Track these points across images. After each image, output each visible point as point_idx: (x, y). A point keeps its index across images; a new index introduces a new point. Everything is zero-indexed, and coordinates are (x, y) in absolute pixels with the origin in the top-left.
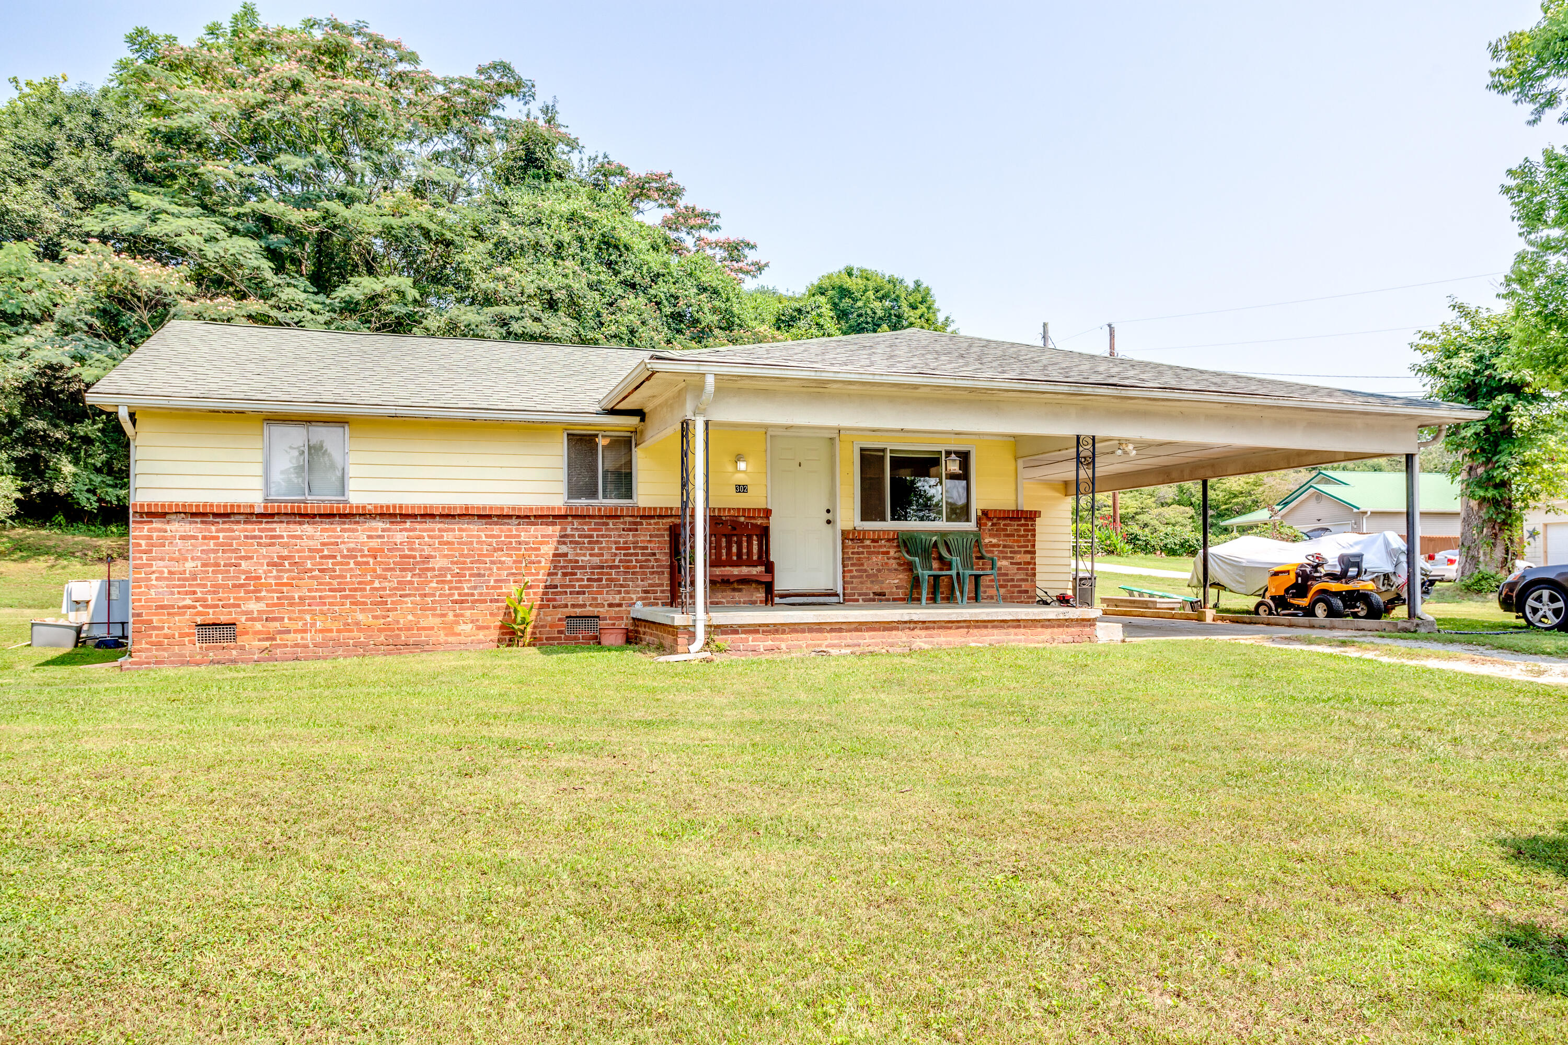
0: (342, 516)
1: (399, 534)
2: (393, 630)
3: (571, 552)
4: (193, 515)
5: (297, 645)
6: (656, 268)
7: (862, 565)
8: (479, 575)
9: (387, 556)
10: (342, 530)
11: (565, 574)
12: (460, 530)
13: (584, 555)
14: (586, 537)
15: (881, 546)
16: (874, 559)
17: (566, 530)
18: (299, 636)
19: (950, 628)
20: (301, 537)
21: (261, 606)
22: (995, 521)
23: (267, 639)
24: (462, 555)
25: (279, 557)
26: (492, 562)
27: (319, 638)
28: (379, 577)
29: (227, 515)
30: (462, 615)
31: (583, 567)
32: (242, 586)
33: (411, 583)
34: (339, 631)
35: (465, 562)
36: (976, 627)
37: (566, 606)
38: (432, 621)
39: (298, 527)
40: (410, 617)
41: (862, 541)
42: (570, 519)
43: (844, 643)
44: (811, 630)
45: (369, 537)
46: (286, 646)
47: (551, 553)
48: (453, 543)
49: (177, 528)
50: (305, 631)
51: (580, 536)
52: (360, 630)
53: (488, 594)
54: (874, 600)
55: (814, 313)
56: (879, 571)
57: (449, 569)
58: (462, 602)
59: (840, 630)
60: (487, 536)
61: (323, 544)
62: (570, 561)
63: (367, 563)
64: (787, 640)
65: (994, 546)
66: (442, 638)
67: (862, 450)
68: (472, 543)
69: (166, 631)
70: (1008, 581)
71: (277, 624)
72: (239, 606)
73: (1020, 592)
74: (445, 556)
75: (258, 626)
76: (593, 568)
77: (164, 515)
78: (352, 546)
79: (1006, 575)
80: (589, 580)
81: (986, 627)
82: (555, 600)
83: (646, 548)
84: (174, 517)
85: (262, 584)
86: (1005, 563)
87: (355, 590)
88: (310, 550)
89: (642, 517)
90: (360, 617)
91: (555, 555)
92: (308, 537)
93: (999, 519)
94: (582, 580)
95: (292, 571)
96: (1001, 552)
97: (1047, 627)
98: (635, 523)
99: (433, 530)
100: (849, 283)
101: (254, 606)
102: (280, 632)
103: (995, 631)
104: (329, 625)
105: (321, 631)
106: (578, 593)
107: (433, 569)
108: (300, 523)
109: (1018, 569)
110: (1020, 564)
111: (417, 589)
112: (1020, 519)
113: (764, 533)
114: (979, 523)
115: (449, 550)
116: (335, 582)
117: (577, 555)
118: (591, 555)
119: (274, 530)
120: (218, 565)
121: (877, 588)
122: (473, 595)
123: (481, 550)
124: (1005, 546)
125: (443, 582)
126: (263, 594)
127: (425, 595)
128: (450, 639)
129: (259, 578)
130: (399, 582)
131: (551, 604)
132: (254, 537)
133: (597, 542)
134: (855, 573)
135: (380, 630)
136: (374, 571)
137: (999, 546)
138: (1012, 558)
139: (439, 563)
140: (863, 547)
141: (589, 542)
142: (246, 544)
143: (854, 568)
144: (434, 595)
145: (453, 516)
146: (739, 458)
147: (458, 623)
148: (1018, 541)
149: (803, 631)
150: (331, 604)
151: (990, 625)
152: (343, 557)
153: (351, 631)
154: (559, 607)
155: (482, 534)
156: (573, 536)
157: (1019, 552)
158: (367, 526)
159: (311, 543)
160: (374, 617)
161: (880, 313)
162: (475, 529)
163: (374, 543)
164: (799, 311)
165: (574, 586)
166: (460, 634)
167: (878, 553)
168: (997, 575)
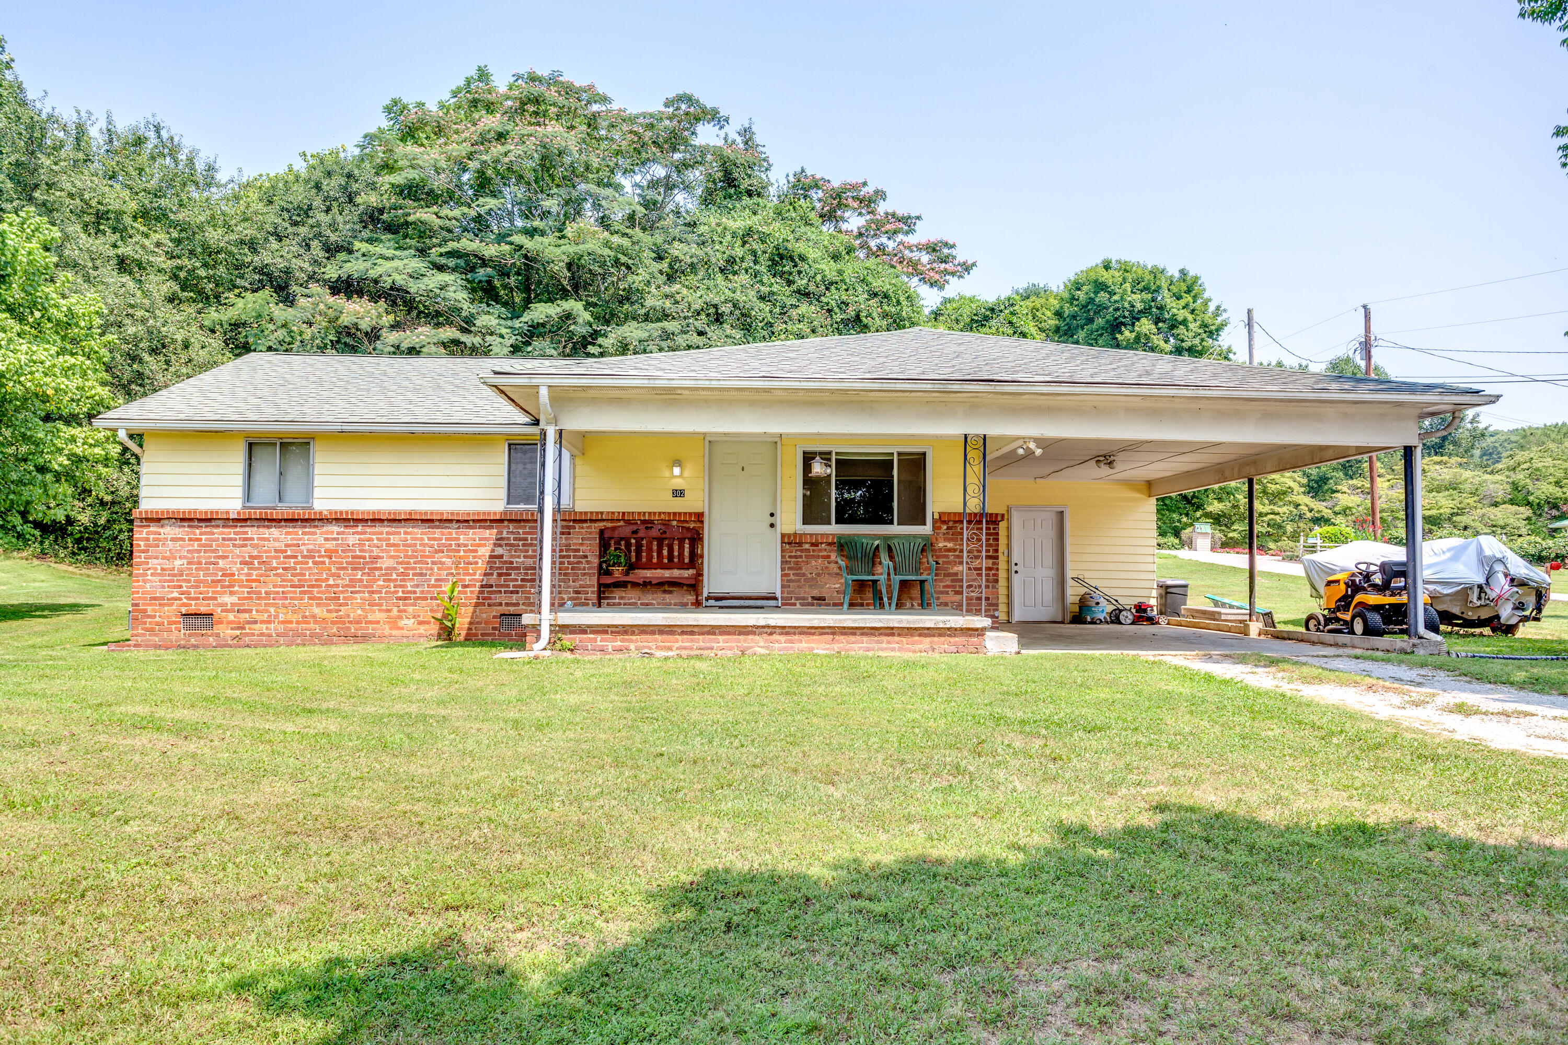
0: (306, 520)
1: (352, 537)
2: (344, 623)
3: (506, 554)
4: (182, 520)
5: (262, 634)
7: (800, 568)
8: (421, 574)
9: (340, 557)
10: (303, 533)
11: (500, 575)
12: (406, 533)
13: (519, 557)
14: (520, 539)
15: (821, 550)
16: (814, 563)
17: (502, 533)
18: (264, 626)
20: (268, 540)
21: (234, 599)
22: (951, 524)
23: (238, 628)
24: (406, 556)
25: (250, 557)
26: (433, 563)
27: (281, 628)
28: (333, 575)
29: (210, 520)
30: (405, 611)
31: (518, 568)
32: (219, 581)
33: (361, 581)
34: (297, 623)
35: (409, 563)
36: (842, 634)
37: (500, 604)
38: (379, 616)
39: (266, 531)
40: (359, 612)
41: (800, 544)
42: (506, 523)
43: (695, 645)
45: (326, 539)
46: (253, 635)
47: (488, 554)
48: (398, 545)
49: (169, 531)
50: (269, 622)
51: (515, 539)
52: (315, 622)
53: (429, 592)
54: (813, 605)
56: (818, 575)
57: (395, 568)
58: (405, 599)
60: (429, 539)
61: (287, 545)
62: (506, 562)
63: (324, 563)
65: (949, 550)
66: (387, 631)
67: (804, 453)
68: (415, 545)
69: (157, 619)
71: (247, 615)
72: (216, 599)
73: (978, 599)
74: (392, 557)
75: (231, 617)
76: (526, 569)
77: (159, 520)
78: (311, 547)
80: (522, 580)
81: (854, 634)
82: (490, 598)
83: (578, 551)
84: (166, 522)
85: (235, 580)
86: (961, 568)
87: (313, 586)
88: (276, 551)
89: (575, 521)
90: (316, 610)
91: (491, 557)
92: (274, 540)
93: (955, 522)
94: (516, 580)
95: (260, 569)
96: (958, 557)
97: (926, 636)
98: (568, 527)
99: (382, 533)
100: (1105, 276)
101: (228, 599)
102: (249, 623)
103: (865, 639)
104: (290, 617)
105: (283, 622)
106: (512, 592)
107: (381, 569)
108: (269, 527)
109: (977, 575)
110: (980, 569)
111: (366, 586)
113: (696, 538)
114: (934, 528)
115: (395, 551)
116: (296, 579)
117: (512, 556)
118: (525, 557)
119: (246, 533)
120: (200, 563)
121: (816, 593)
122: (415, 592)
123: (424, 551)
124: (961, 551)
125: (389, 580)
126: (236, 588)
127: (373, 592)
128: (394, 632)
129: (233, 575)
130: (350, 580)
131: (487, 602)
132: (230, 539)
133: (531, 545)
134: (792, 577)
135: (333, 623)
136: (329, 569)
137: (955, 550)
139: (386, 563)
140: (802, 551)
141: (524, 545)
142: (223, 545)
143: (791, 572)
144: (381, 592)
145: (400, 521)
146: (678, 462)
147: (401, 618)
150: (292, 598)
151: (858, 632)
152: (303, 557)
153: (308, 623)
154: (494, 605)
155: (425, 537)
156: (508, 539)
158: (325, 529)
159: (277, 544)
160: (329, 611)
161: (1139, 306)
162: (418, 532)
163: (330, 545)
165: (508, 586)
166: (402, 628)
167: (818, 557)
168: (952, 581)
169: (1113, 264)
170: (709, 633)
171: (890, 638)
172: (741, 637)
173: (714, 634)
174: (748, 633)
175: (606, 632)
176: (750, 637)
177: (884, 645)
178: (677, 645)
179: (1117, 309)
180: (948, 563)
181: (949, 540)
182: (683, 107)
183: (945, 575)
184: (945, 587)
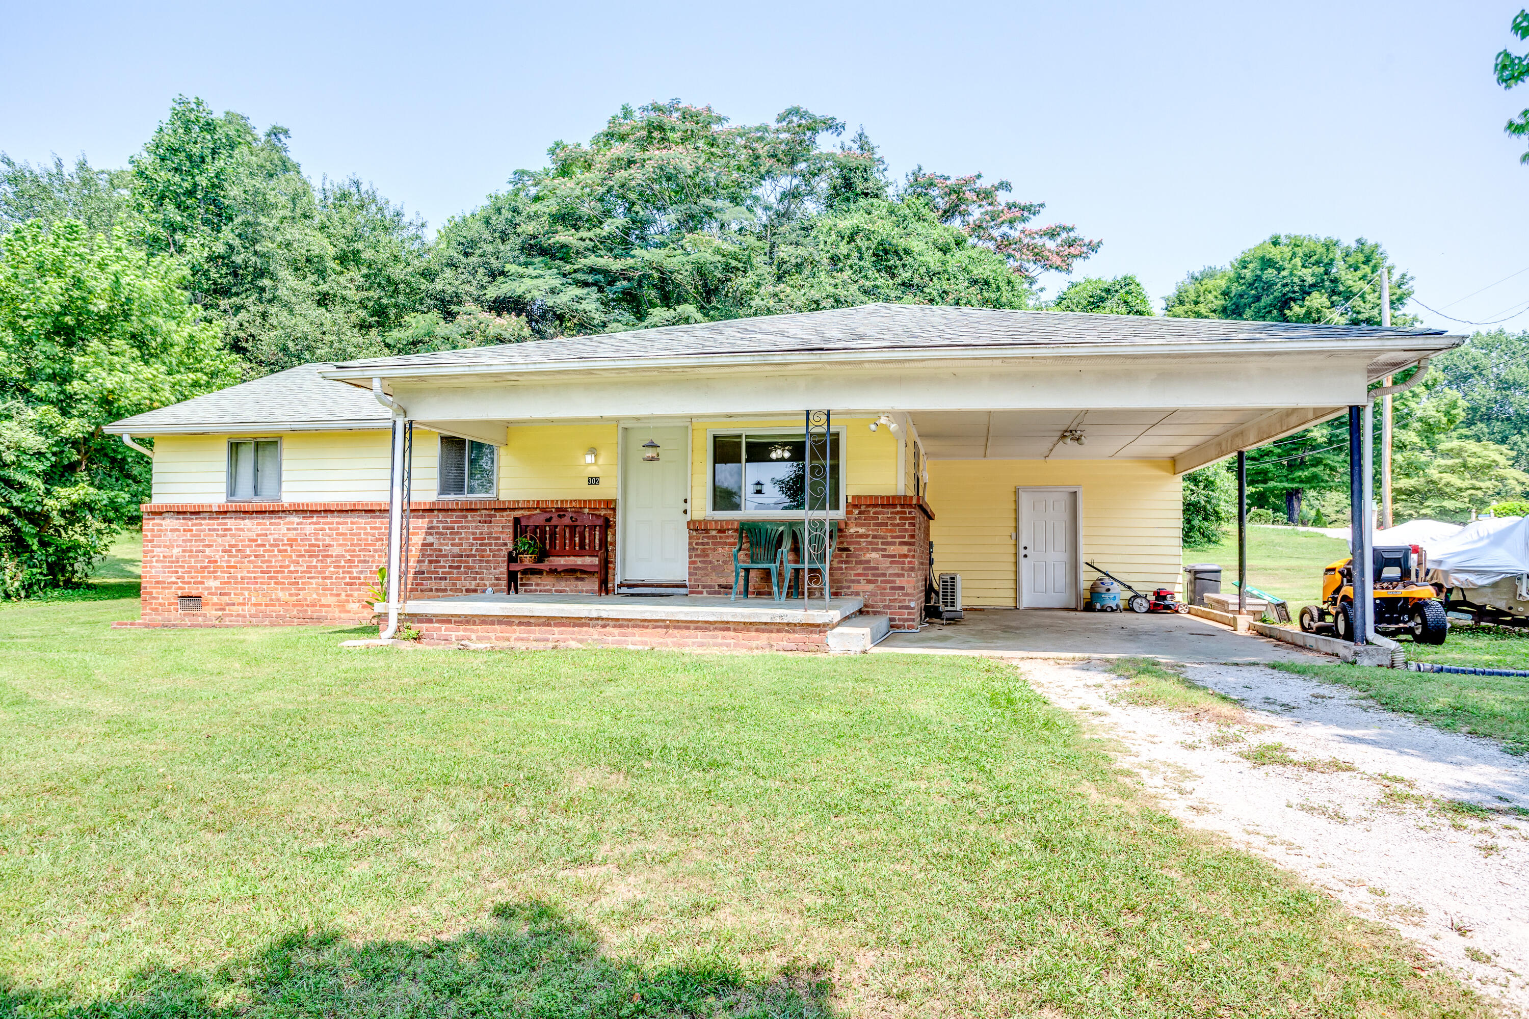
0: (272, 512)
1: (309, 527)
2: (302, 606)
3: (436, 542)
4: (179, 513)
5: (238, 615)
6: (935, 266)
7: (707, 556)
8: (365, 562)
9: (299, 545)
10: (271, 524)
11: (430, 562)
12: (352, 523)
13: (447, 545)
14: (448, 528)
15: (727, 537)
16: (720, 550)
17: (431, 522)
18: (240, 608)
19: (647, 627)
20: (242, 530)
21: (217, 583)
22: (863, 508)
23: (221, 609)
24: (352, 545)
25: (230, 546)
26: (375, 551)
27: (253, 610)
28: (293, 562)
29: (199, 513)
30: (351, 596)
31: (446, 556)
32: (206, 567)
33: (316, 567)
34: (266, 605)
35: (354, 551)
36: (675, 628)
37: (431, 590)
38: (330, 600)
39: (241, 522)
40: (315, 596)
41: (707, 531)
42: (436, 513)
43: (532, 636)
44: (500, 623)
45: (288, 529)
46: (232, 615)
47: (420, 542)
48: (345, 534)
49: (169, 523)
50: (244, 604)
51: (444, 528)
52: (280, 605)
53: (371, 578)
54: (719, 593)
55: (1122, 291)
56: (725, 562)
57: (343, 556)
58: (351, 584)
59: (529, 624)
60: (371, 528)
61: (258, 535)
62: (435, 550)
63: (286, 551)
64: (477, 631)
65: (861, 536)
66: (337, 615)
67: (715, 437)
68: (360, 534)
69: (160, 601)
70: (878, 575)
71: (227, 598)
72: (202, 583)
73: (892, 588)
74: (341, 545)
75: (215, 599)
76: (453, 556)
77: (161, 513)
78: (276, 536)
79: (877, 569)
80: (450, 567)
81: (688, 628)
82: (422, 584)
83: (498, 538)
84: (166, 515)
85: (218, 567)
86: (874, 555)
87: (278, 572)
88: (250, 540)
89: (496, 510)
90: (281, 594)
91: (423, 545)
92: (249, 530)
93: (868, 506)
94: (445, 567)
95: (236, 556)
96: (871, 543)
97: (763, 631)
98: (490, 516)
99: (332, 523)
100: (1274, 253)
101: (213, 584)
102: (228, 605)
103: (699, 633)
104: (260, 601)
105: (255, 605)
106: (441, 579)
107: (332, 556)
108: (243, 519)
109: (891, 562)
110: (894, 556)
111: (319, 572)
112: (894, 506)
113: (607, 525)
114: (848, 513)
115: (344, 540)
116: (264, 565)
117: (441, 544)
118: (452, 545)
119: (226, 524)
120: (191, 551)
121: (722, 581)
122: (359, 578)
123: (367, 540)
124: (874, 537)
125: (339, 567)
126: (219, 574)
127: (325, 578)
128: (343, 615)
129: (216, 562)
130: (308, 567)
131: (419, 588)
132: (214, 530)
133: (458, 533)
134: (699, 565)
135: (294, 606)
136: (291, 557)
137: (867, 536)
138: (885, 550)
139: (336, 551)
140: (708, 538)
141: (451, 533)
142: (209, 535)
143: (698, 560)
144: (331, 578)
145: (347, 511)
146: (593, 451)
147: (348, 601)
148: (891, 531)
149: (493, 623)
150: (261, 583)
151: (692, 626)
152: (271, 545)
153: (274, 605)
154: (425, 590)
155: (368, 527)
156: (438, 527)
157: (894, 544)
158: (287, 520)
159: (250, 534)
160: (290, 595)
161: (1310, 280)
162: (363, 521)
163: (291, 535)
164: (1108, 291)
165: (437, 573)
166: (349, 612)
167: (725, 544)
168: (864, 569)
169: (1283, 240)
170: (544, 625)
171: (725, 633)
172: (576, 629)
173: (549, 625)
174: (582, 625)
175: (449, 622)
176: (584, 629)
177: (720, 640)
178: (515, 636)
179: (1286, 285)
180: (860, 549)
181: (861, 525)
182: (795, 119)
183: (856, 563)
184: (856, 575)
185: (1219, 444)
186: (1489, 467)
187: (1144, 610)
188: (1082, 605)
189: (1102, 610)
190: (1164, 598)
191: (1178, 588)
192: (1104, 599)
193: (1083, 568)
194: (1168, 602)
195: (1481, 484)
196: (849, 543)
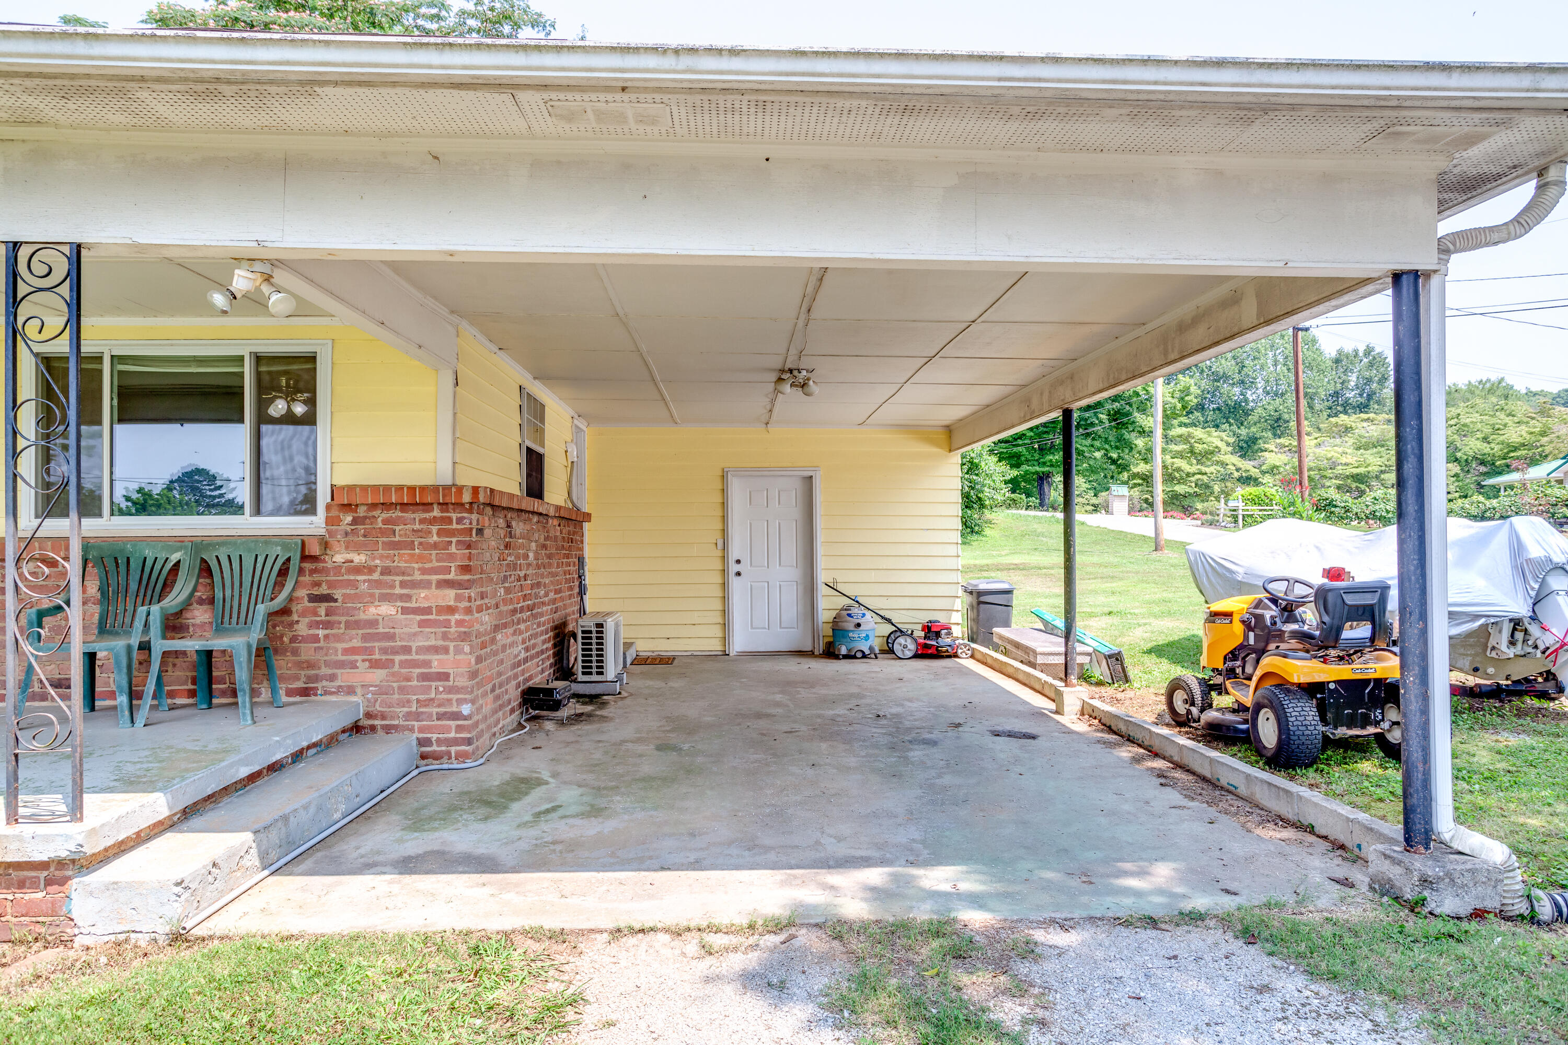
22: (362, 511)
65: (358, 570)
70: (395, 651)
73: (425, 677)
79: (391, 637)
86: (386, 609)
93: (373, 506)
96: (378, 584)
109: (422, 624)
110: (427, 611)
112: (427, 506)
114: (330, 521)
124: (386, 571)
137: (371, 570)
138: (408, 598)
148: (420, 559)
157: (427, 585)
168: (365, 638)
180: (356, 597)
181: (358, 548)
183: (348, 625)
184: (346, 651)
185: (1027, 401)
186: (1212, 453)
187: (910, 654)
188: (820, 648)
189: (850, 657)
190: (938, 634)
191: (956, 618)
192: (852, 640)
193: (822, 590)
194: (945, 640)
195: (1208, 470)
196: (331, 585)
